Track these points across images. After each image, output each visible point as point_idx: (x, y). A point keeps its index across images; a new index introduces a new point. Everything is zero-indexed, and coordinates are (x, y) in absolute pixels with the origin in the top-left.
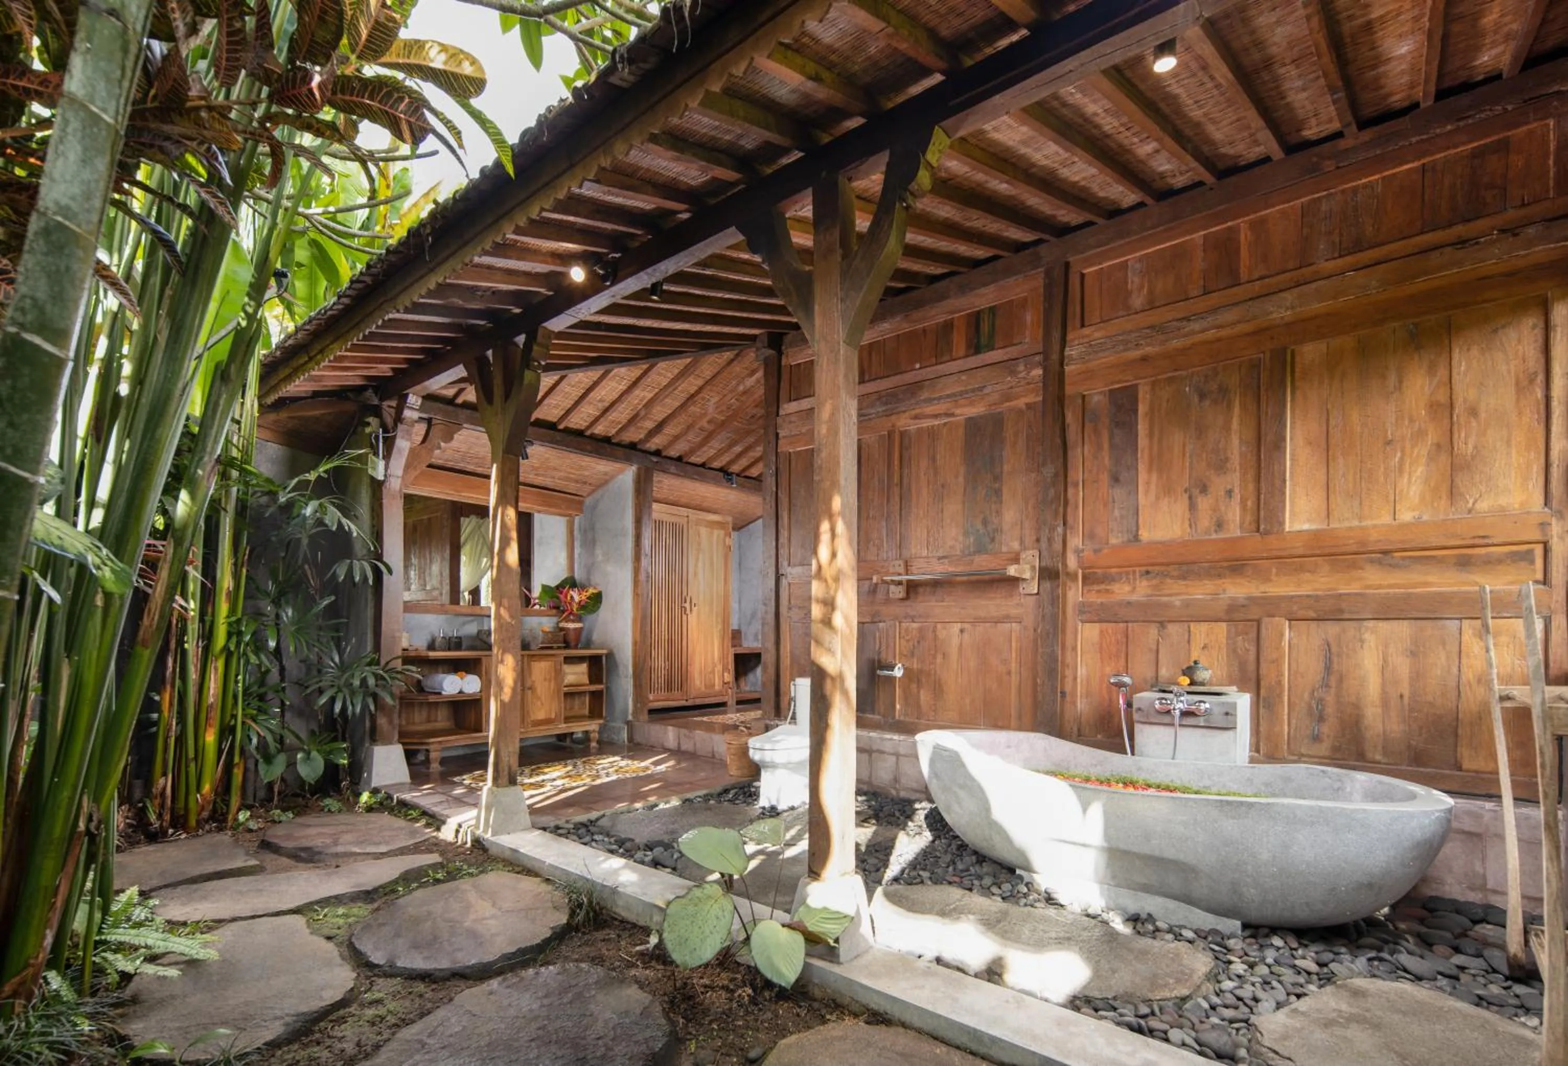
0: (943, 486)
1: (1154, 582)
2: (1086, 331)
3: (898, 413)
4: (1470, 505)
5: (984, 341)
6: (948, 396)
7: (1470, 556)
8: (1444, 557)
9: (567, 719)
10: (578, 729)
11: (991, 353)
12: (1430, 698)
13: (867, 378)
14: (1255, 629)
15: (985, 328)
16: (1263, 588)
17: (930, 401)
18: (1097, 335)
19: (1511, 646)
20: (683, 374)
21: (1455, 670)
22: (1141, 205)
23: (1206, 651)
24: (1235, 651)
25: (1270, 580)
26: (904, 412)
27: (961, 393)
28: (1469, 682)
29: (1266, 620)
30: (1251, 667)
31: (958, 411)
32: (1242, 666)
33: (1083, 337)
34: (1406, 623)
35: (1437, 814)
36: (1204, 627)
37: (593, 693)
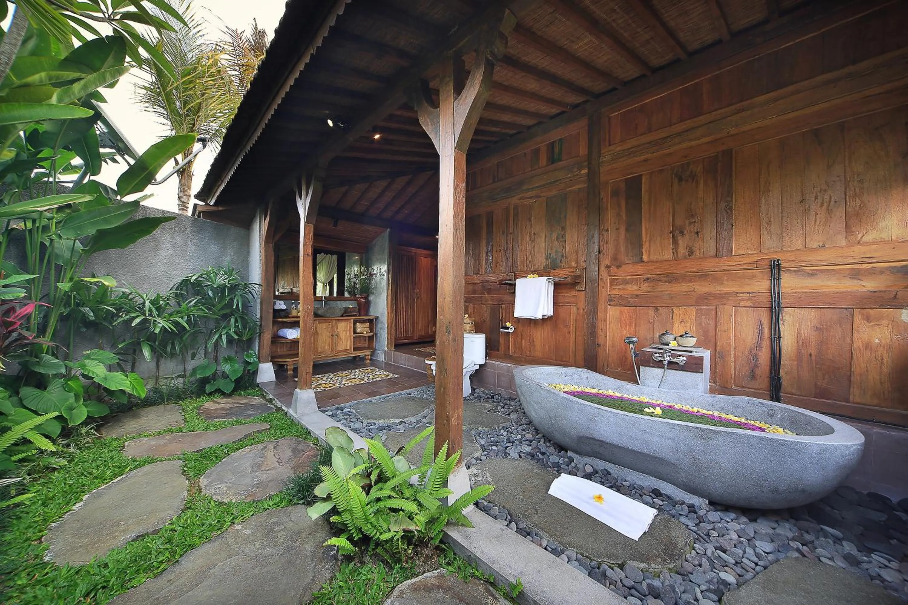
0: (534, 234)
1: (652, 284)
2: (611, 148)
3: (512, 197)
4: (859, 238)
5: (556, 157)
6: (537, 187)
7: (859, 270)
8: (840, 269)
9: (355, 349)
10: (361, 354)
11: (560, 163)
12: (830, 357)
13: (496, 180)
14: (713, 313)
15: (556, 150)
16: (718, 288)
17: (528, 190)
18: (618, 149)
19: (890, 326)
20: (409, 183)
21: (848, 340)
22: (643, 76)
23: (683, 324)
24: (700, 324)
25: (723, 284)
26: (514, 196)
27: (544, 185)
28: (859, 347)
29: (720, 306)
30: (712, 333)
31: (542, 195)
32: (706, 332)
33: (611, 151)
34: (813, 310)
35: (855, 447)
36: (682, 310)
37: (369, 337)
